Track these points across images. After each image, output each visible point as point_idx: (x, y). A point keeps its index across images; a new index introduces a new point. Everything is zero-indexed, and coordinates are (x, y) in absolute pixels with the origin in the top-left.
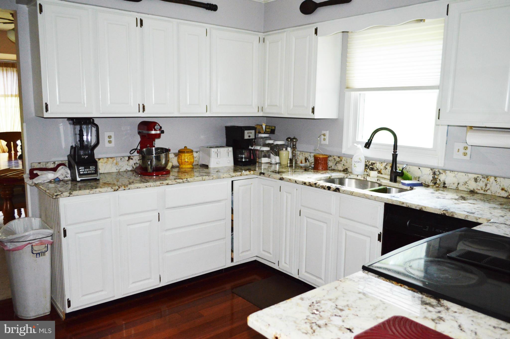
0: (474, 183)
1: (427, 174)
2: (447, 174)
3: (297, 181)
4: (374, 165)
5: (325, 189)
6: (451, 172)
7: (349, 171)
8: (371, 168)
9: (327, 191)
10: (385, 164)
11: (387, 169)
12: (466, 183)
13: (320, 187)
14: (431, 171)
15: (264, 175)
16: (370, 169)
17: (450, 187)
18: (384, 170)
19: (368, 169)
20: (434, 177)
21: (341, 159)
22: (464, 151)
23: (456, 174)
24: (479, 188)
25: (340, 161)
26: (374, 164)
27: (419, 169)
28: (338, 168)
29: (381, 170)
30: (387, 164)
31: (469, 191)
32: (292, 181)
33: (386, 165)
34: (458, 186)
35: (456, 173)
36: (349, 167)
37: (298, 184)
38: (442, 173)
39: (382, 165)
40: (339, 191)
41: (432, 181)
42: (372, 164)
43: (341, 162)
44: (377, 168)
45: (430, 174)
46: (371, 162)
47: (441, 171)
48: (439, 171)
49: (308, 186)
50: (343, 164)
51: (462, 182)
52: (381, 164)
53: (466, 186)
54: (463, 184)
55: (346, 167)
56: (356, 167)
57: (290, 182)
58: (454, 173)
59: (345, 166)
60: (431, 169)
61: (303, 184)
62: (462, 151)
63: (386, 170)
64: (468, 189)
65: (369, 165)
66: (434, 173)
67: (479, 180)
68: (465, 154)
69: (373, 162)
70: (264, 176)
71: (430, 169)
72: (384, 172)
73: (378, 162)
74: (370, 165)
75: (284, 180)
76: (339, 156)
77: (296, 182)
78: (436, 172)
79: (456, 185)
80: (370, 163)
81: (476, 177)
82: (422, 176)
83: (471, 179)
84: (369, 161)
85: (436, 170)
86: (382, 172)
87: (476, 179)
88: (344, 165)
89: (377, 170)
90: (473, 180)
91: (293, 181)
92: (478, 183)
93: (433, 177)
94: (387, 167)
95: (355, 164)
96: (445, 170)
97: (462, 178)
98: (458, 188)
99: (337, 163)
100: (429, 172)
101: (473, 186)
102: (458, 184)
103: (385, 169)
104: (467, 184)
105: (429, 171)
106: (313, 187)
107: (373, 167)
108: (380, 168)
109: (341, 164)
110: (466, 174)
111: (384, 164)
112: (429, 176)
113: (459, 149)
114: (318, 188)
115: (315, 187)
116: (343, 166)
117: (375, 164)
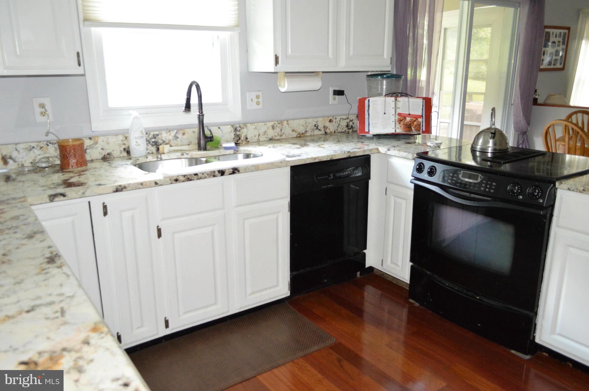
0: (272, 130)
1: (229, 133)
2: (248, 128)
3: (158, 182)
4: (157, 137)
5: (216, 176)
6: (252, 124)
7: (115, 156)
8: (153, 142)
9: (220, 179)
10: (175, 131)
11: (178, 138)
12: (265, 132)
13: (206, 177)
14: (232, 129)
15: (68, 197)
16: (152, 144)
17: (252, 141)
18: (173, 140)
19: (149, 144)
20: (236, 134)
21: (95, 141)
22: (257, 100)
23: (256, 126)
24: (276, 134)
25: (93, 144)
26: (158, 135)
27: (219, 128)
28: (91, 156)
29: (170, 142)
30: (177, 131)
31: (268, 140)
32: (146, 185)
33: (177, 133)
34: (259, 137)
35: (256, 124)
36: (113, 151)
37: (161, 185)
38: (243, 128)
39: (170, 135)
40: (239, 171)
41: (234, 139)
42: (155, 137)
43: (97, 146)
44: (162, 140)
45: (231, 132)
46: (152, 133)
47: (242, 126)
48: (240, 126)
49: (183, 181)
50: (101, 147)
51: (262, 131)
52: (169, 133)
53: (266, 136)
54: (263, 134)
55: (108, 151)
56: (140, 145)
57: (142, 188)
58: (255, 125)
59: (106, 150)
60: (232, 126)
61: (172, 183)
62: (255, 100)
63: (178, 140)
64: (268, 138)
65: (150, 138)
66: (236, 130)
67: (276, 126)
68: (258, 103)
69: (157, 133)
70: (65, 198)
71: (230, 126)
72: (174, 143)
73: (163, 132)
74: (152, 139)
75: (128, 189)
76: (90, 136)
77: (156, 183)
78: (237, 128)
79: (257, 136)
80: (151, 136)
81: (273, 125)
82: (224, 136)
83: (269, 128)
84: (148, 133)
85: (238, 126)
86: (172, 144)
87: (273, 126)
88: (103, 148)
89: (164, 143)
90: (271, 128)
91: (151, 184)
92: (275, 130)
93: (234, 134)
94: (177, 135)
95: (138, 141)
96: (245, 124)
97: (263, 128)
98: (259, 140)
99: (88, 148)
100: (230, 130)
101: (271, 133)
102: (259, 135)
103: (176, 139)
104: (266, 134)
105: (230, 128)
106: (193, 180)
107: (156, 140)
108: (168, 139)
109: (97, 148)
110: (265, 123)
111: (173, 133)
112: (231, 134)
113: (252, 99)
114: (203, 179)
115: (197, 179)
116: (102, 150)
117: (160, 136)
